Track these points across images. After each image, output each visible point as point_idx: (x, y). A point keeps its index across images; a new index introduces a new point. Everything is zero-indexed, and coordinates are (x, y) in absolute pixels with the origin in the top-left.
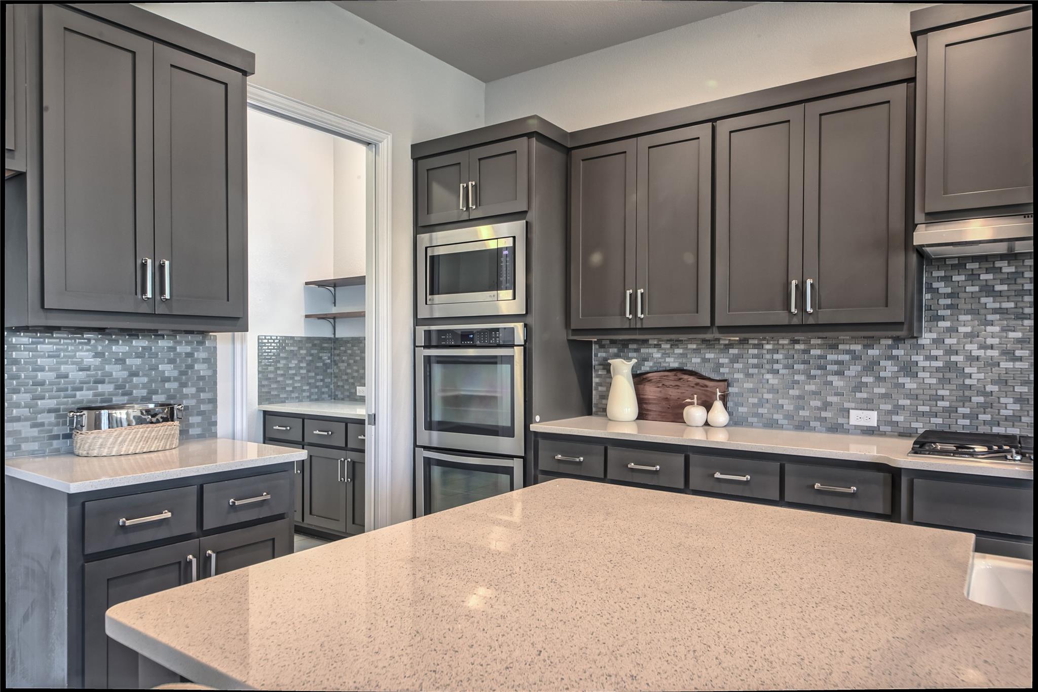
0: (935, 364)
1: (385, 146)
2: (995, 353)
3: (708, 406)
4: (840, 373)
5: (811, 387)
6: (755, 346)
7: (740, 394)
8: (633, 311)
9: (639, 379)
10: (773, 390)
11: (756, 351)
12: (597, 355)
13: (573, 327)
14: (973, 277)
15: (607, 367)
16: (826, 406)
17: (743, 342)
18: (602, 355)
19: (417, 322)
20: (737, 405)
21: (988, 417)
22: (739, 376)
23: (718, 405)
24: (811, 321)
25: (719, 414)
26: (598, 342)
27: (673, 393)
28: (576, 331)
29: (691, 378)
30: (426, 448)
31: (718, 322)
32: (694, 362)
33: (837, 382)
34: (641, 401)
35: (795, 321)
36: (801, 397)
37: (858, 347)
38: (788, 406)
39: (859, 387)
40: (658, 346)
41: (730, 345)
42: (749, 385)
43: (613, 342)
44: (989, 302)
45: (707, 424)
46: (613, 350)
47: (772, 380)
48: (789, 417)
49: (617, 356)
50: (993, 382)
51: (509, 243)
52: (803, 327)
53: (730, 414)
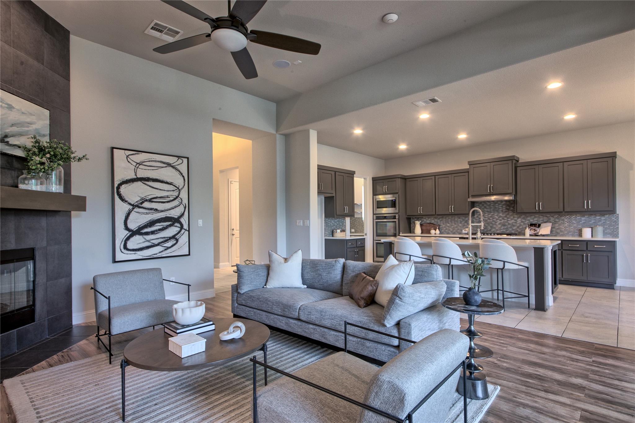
0: (477, 221)
1: (368, 179)
2: (487, 219)
3: (436, 230)
4: (461, 223)
5: (455, 226)
6: (445, 218)
7: (442, 228)
8: (420, 211)
9: (421, 225)
10: (448, 227)
11: (445, 219)
12: (412, 221)
13: (408, 214)
14: (483, 205)
15: (414, 223)
16: (458, 229)
17: (442, 217)
18: (413, 220)
19: (374, 214)
20: (442, 230)
21: (486, 230)
22: (442, 224)
23: (437, 230)
24: (453, 213)
25: (438, 231)
26: (412, 218)
27: (428, 228)
28: (408, 216)
29: (432, 225)
30: (376, 240)
31: (437, 214)
32: (433, 222)
33: (460, 225)
34: (422, 230)
35: (451, 213)
36: (454, 228)
37: (464, 218)
38: (451, 230)
39: (464, 225)
40: (425, 218)
41: (440, 218)
42: (444, 226)
43: (416, 218)
44: (486, 209)
45: (435, 234)
46: (416, 219)
47: (448, 225)
48: (452, 232)
49: (416, 221)
50: (487, 224)
51: (395, 198)
52: (452, 215)
53: (440, 232)
